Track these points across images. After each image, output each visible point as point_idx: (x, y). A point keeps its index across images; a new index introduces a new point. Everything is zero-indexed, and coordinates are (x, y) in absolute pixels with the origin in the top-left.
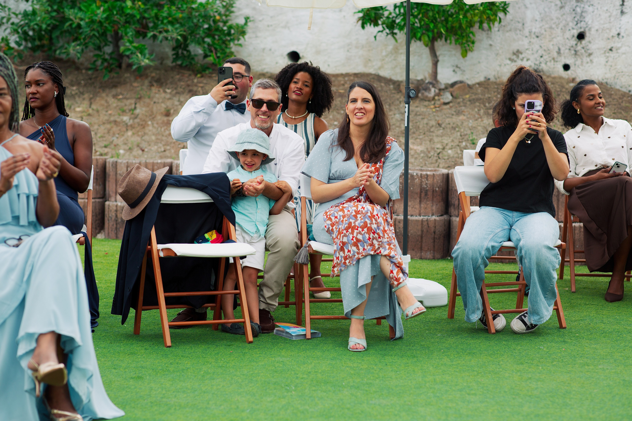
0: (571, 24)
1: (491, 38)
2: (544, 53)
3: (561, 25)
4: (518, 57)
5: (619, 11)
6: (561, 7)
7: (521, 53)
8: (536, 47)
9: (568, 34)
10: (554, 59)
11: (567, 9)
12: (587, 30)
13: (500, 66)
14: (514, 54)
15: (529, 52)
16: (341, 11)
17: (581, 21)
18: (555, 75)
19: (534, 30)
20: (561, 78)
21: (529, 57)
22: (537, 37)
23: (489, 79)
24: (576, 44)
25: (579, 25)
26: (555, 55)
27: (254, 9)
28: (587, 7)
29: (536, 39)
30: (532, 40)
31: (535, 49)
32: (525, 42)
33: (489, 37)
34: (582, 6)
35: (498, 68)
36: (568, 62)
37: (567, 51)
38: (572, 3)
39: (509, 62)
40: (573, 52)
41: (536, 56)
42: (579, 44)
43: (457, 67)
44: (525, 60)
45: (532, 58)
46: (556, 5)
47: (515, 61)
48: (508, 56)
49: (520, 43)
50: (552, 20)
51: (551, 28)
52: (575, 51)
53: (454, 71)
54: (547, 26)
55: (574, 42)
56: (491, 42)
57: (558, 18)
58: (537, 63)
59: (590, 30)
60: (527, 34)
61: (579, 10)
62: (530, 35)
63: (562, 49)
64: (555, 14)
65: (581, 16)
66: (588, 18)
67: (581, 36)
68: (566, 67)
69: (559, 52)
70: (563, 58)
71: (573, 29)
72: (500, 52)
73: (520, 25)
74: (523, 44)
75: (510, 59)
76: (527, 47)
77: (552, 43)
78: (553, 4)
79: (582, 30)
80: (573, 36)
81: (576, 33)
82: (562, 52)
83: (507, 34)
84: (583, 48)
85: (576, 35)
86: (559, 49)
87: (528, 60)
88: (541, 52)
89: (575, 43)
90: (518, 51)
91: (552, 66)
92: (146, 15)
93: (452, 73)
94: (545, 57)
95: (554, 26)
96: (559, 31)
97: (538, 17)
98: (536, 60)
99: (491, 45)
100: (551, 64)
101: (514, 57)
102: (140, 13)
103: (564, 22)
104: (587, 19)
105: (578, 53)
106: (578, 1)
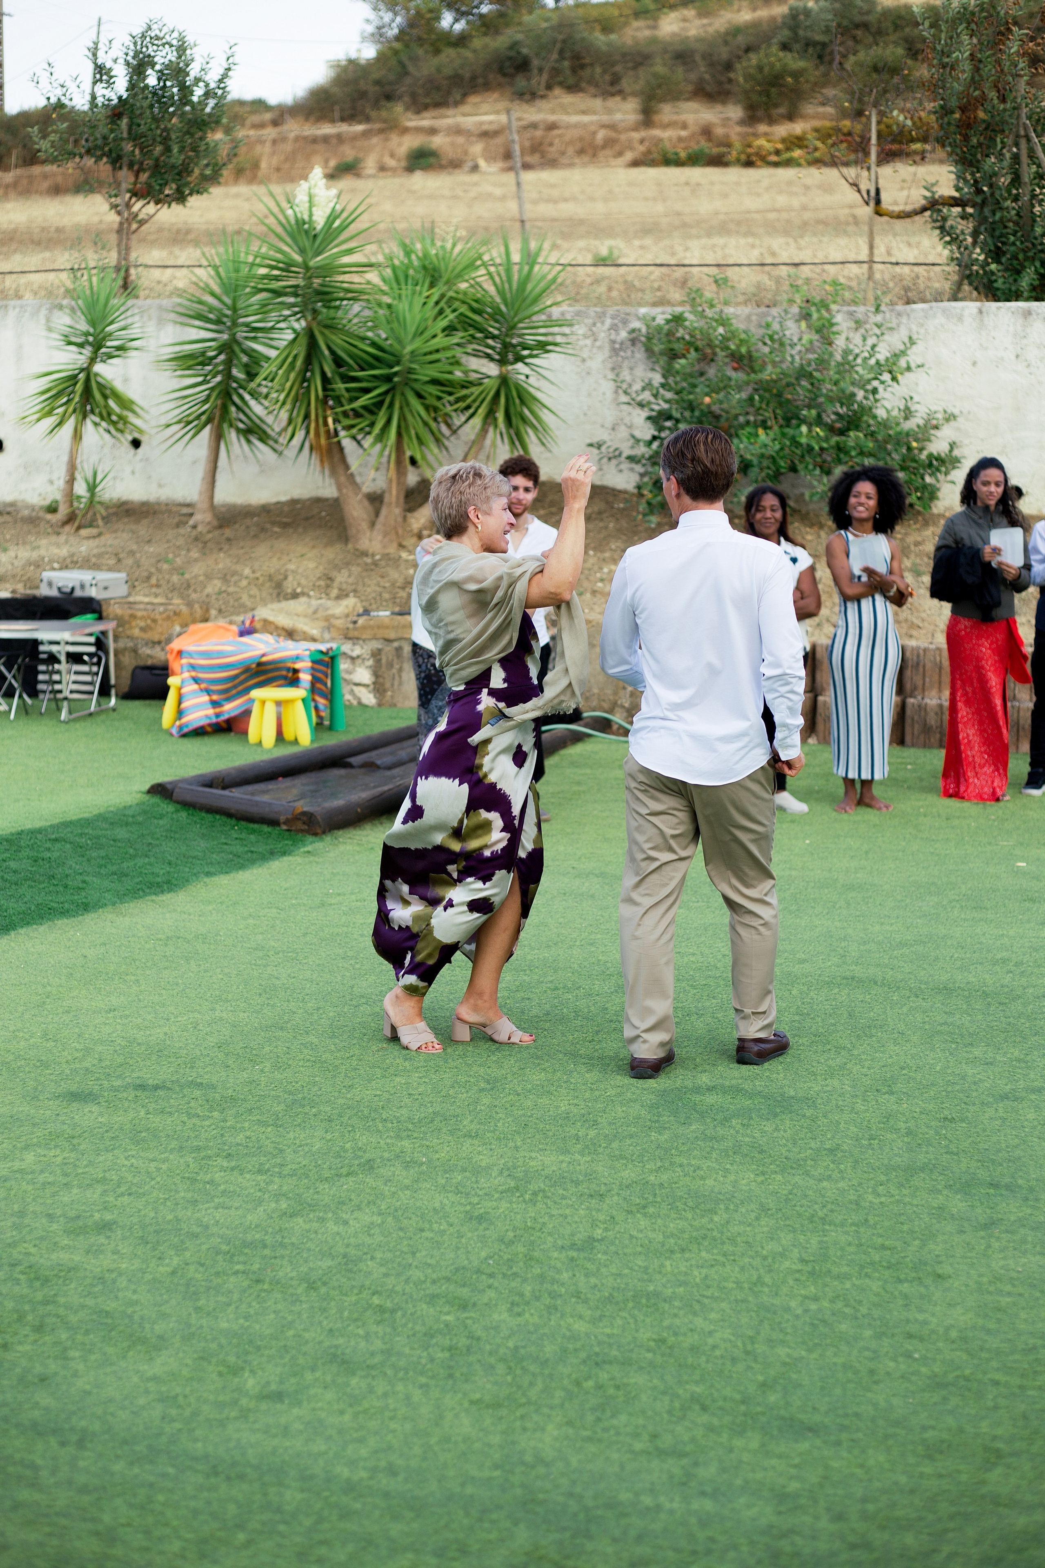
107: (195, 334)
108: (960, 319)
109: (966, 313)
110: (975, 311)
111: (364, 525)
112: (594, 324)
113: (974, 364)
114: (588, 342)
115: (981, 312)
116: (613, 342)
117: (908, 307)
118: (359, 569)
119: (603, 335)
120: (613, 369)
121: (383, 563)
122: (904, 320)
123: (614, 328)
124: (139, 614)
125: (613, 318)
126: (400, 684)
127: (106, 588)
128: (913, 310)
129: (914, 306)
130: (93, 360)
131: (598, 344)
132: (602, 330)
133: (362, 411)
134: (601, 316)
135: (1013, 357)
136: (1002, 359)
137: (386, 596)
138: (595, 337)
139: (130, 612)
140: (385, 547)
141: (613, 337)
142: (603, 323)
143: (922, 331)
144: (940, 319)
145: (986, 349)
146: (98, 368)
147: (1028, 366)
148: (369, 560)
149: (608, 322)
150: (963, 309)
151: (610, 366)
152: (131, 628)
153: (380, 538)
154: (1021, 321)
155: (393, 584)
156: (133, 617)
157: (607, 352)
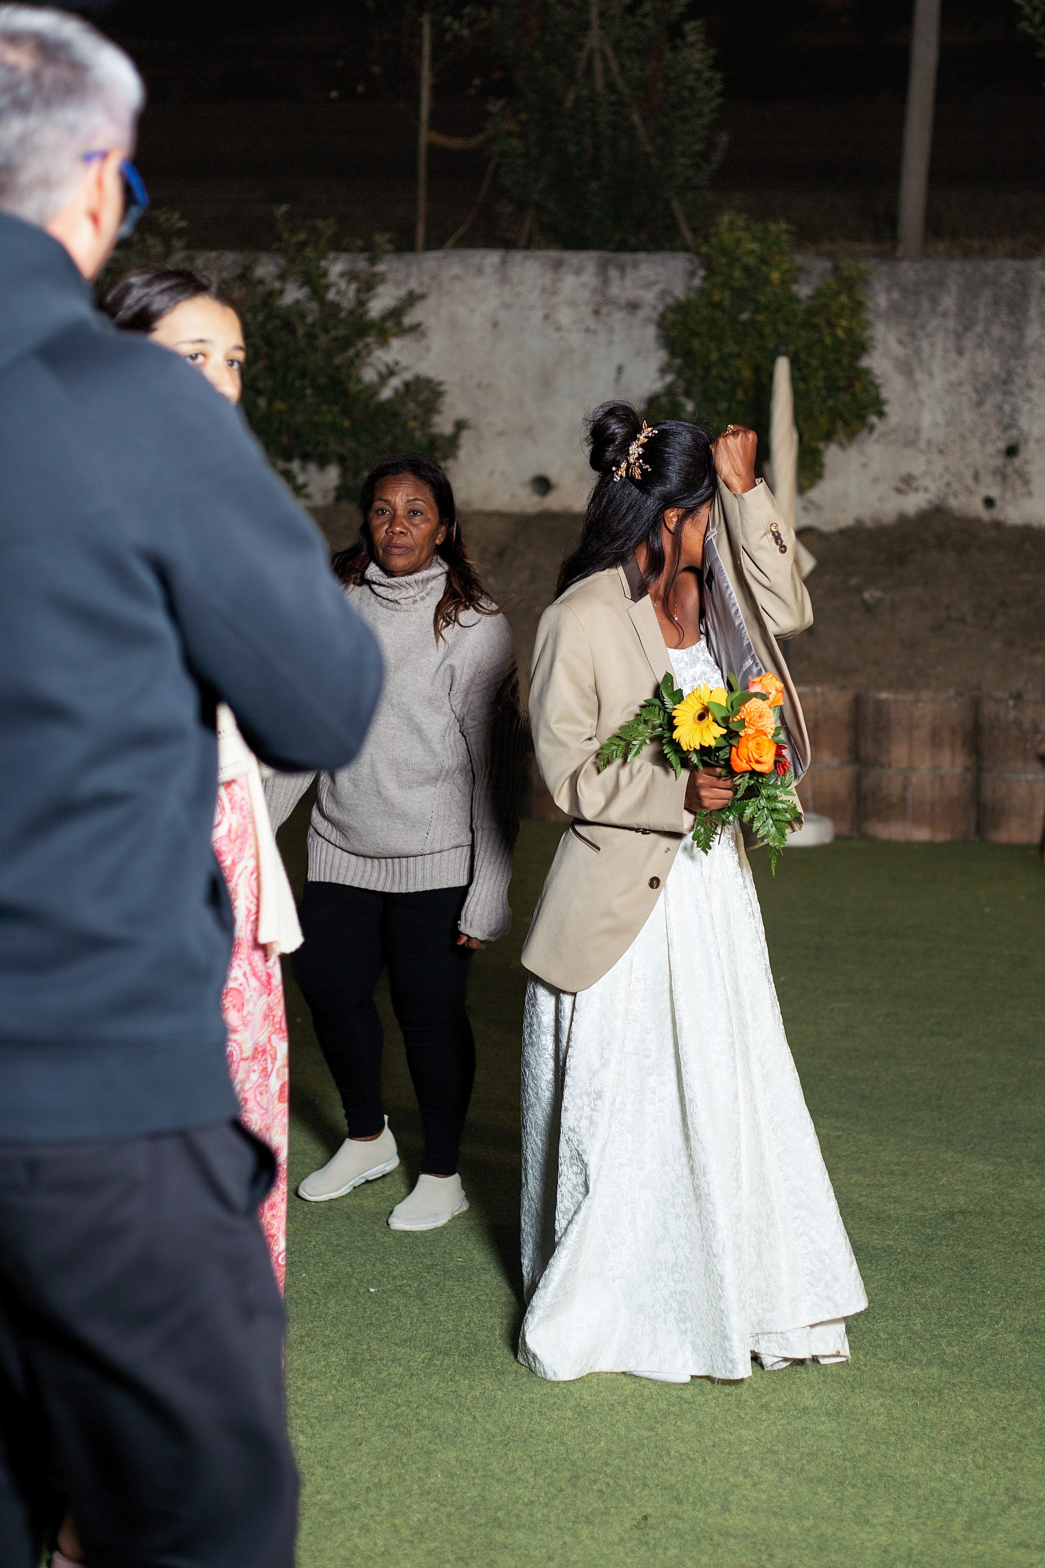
0: (995, 432)
1: (866, 454)
2: (951, 477)
3: (980, 434)
4: (910, 485)
6: (979, 404)
7: (916, 479)
8: (942, 468)
9: (990, 449)
10: (968, 488)
11: (988, 407)
12: (1022, 440)
13: (881, 500)
14: (903, 480)
15: (929, 478)
17: (1012, 427)
18: (971, 515)
19: (935, 441)
20: (978, 521)
21: (927, 485)
22: (941, 452)
23: (863, 522)
24: (1005, 465)
25: (1008, 433)
26: (970, 482)
28: (1020, 402)
29: (939, 455)
30: (933, 457)
31: (937, 473)
32: (923, 460)
33: (863, 452)
34: (1014, 401)
35: (878, 504)
36: (992, 494)
37: (990, 475)
38: (996, 396)
39: (895, 494)
40: (1000, 477)
41: (939, 483)
42: (1009, 464)
44: (921, 489)
45: (933, 486)
46: (971, 400)
47: (905, 493)
48: (894, 484)
49: (913, 463)
50: (965, 423)
51: (963, 437)
52: (1004, 475)
54: (956, 434)
55: (999, 461)
56: (865, 460)
57: (974, 422)
58: (942, 495)
59: (1026, 442)
60: (925, 447)
61: (1007, 408)
62: (929, 449)
63: (982, 472)
64: (969, 417)
65: (1012, 417)
66: (1023, 422)
67: (1012, 451)
68: (989, 502)
69: (976, 477)
70: (983, 487)
71: (999, 439)
72: (880, 475)
73: (914, 433)
74: (917, 465)
75: (897, 489)
76: (924, 469)
77: (965, 462)
78: (966, 399)
79: (1014, 441)
80: (1000, 451)
81: (1002, 445)
82: (981, 477)
83: (894, 448)
84: (1016, 470)
85: (1004, 449)
86: (977, 472)
87: (925, 490)
88: (947, 478)
89: (1002, 462)
90: (910, 476)
91: (966, 501)
94: (954, 486)
95: (967, 434)
96: (976, 442)
97: (940, 419)
98: (940, 490)
99: (865, 467)
100: (964, 498)
101: (904, 486)
103: (984, 428)
104: (1020, 424)
105: (1009, 480)
106: (1005, 393)
108: (480, 268)
109: (487, 264)
110: (497, 261)
113: (497, 324)
115: (504, 263)
122: (414, 270)
128: (424, 259)
135: (543, 319)
136: (528, 320)
144: (457, 272)
145: (510, 307)
147: (559, 329)
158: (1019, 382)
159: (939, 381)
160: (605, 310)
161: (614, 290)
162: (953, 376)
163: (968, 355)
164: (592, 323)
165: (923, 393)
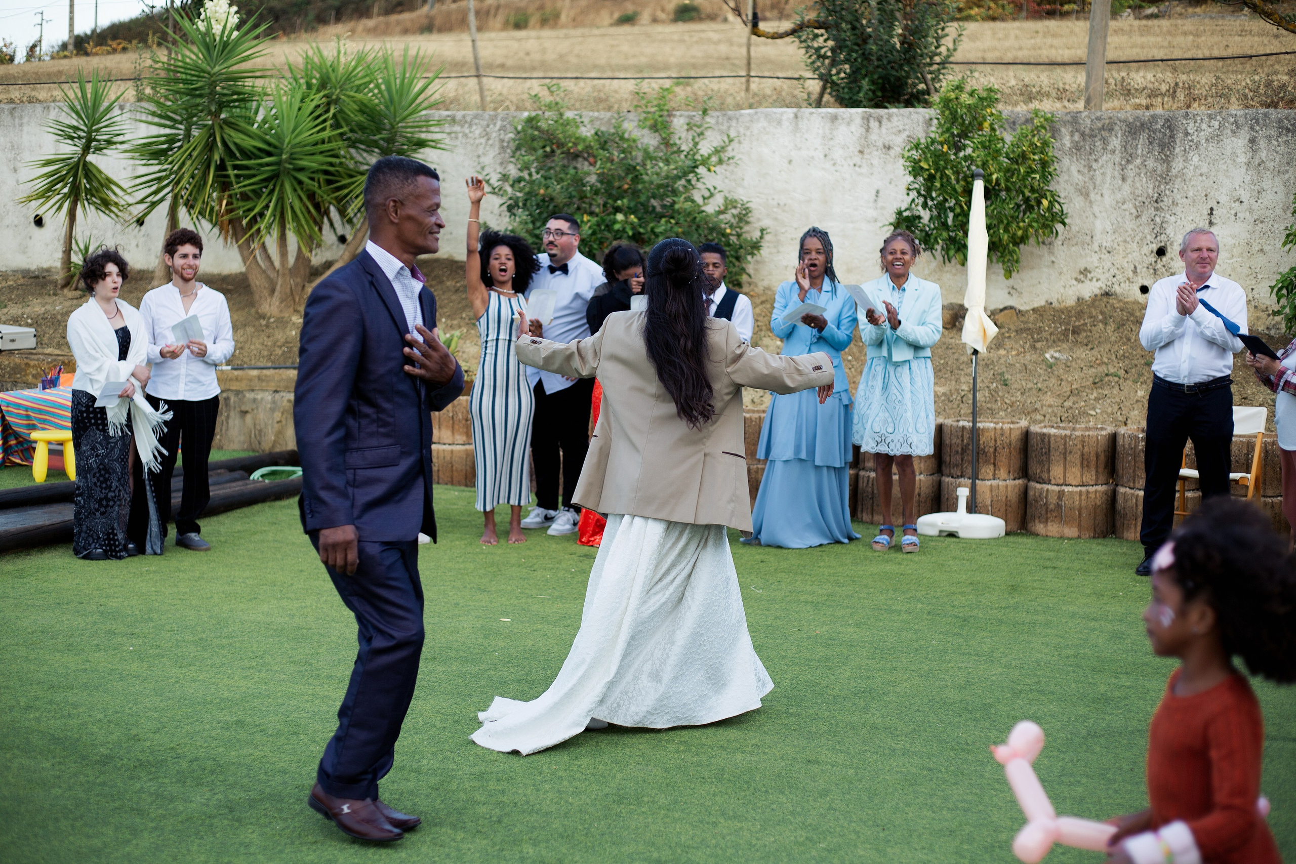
0: (1149, 237)
1: (1053, 253)
2: (1116, 271)
3: (1137, 239)
4: (1086, 276)
5: (1207, 222)
6: (1137, 217)
7: (1090, 272)
8: (1109, 264)
9: (1146, 250)
10: (1128, 279)
11: (1144, 218)
12: (1168, 244)
13: (1065, 287)
14: (1081, 273)
15: (1100, 271)
16: (876, 221)
17: (1161, 234)
18: (1131, 299)
19: (1104, 244)
21: (1099, 276)
22: (1109, 252)
23: (1051, 303)
24: (1156, 262)
25: (1158, 238)
26: (1131, 274)
27: (776, 219)
28: (1168, 216)
29: (1107, 255)
30: (1102, 256)
31: (1106, 268)
32: (1095, 257)
33: (1051, 252)
34: (1163, 215)
35: (1062, 290)
36: (1146, 283)
37: (1145, 269)
38: (1150, 211)
39: (1075, 283)
40: (1152, 271)
41: (1107, 275)
42: (1159, 261)
43: (1013, 288)
44: (1095, 280)
45: (1103, 277)
46: (1131, 214)
47: (1083, 282)
48: (1074, 275)
49: (1088, 259)
50: (1127, 231)
51: (1125, 241)
52: (1155, 270)
53: (1009, 293)
54: (1120, 239)
55: (1152, 258)
56: (1053, 259)
57: (1133, 230)
58: (1109, 283)
59: (1171, 244)
60: (1097, 249)
61: (1158, 219)
62: (1100, 250)
63: (1139, 267)
64: (1130, 225)
65: (1162, 226)
66: (1170, 231)
67: (1161, 252)
69: (1135, 271)
70: (1140, 278)
71: (1152, 242)
72: (1065, 270)
73: (1089, 238)
74: (1092, 260)
75: (1076, 279)
76: (1096, 265)
77: (1126, 260)
78: (1127, 213)
79: (1163, 244)
80: (1152, 252)
81: (1155, 247)
82: (1138, 271)
83: (1073, 249)
84: (1164, 266)
85: (1155, 250)
86: (1135, 267)
87: (1097, 280)
88: (1112, 272)
89: (1154, 260)
90: (1086, 269)
91: (1127, 288)
92: (642, 230)
93: (1007, 296)
94: (1117, 277)
95: (1128, 239)
96: (1135, 245)
97: (1109, 228)
98: (1108, 280)
99: (1053, 262)
100: (1125, 286)
101: (1082, 277)
102: (633, 228)
103: (1140, 234)
104: (1168, 232)
105: (1158, 273)
106: (1157, 209)
107: (155, 130)
108: (779, 123)
109: (784, 117)
110: (792, 116)
111: (266, 293)
112: (488, 126)
113: (790, 162)
114: (483, 140)
115: (796, 117)
116: (502, 141)
117: (738, 113)
118: (253, 330)
119: (494, 135)
120: (501, 164)
121: (274, 325)
122: (734, 123)
123: (503, 128)
124: (32, 363)
125: (503, 120)
126: (227, 429)
127: (13, 341)
128: (741, 115)
129: (743, 112)
130: (86, 149)
131: (490, 142)
132: (494, 129)
133: (251, 194)
134: (493, 119)
135: (822, 157)
136: (813, 157)
137: (266, 353)
138: (487, 135)
139: (26, 361)
140: (281, 311)
141: (502, 137)
142: (495, 124)
143: (748, 133)
144: (763, 123)
145: (800, 149)
146: (90, 158)
147: (834, 164)
148: (264, 322)
149: (499, 123)
150: (782, 114)
151: (499, 161)
152: (26, 375)
153: (277, 303)
154: (829, 125)
155: (274, 344)
156: (27, 365)
157: (497, 149)
158: (1167, 201)
159: (1108, 200)
160: (866, 151)
161: (873, 137)
162: (1119, 196)
163: (1129, 181)
164: (857, 159)
165: (1096, 209)
